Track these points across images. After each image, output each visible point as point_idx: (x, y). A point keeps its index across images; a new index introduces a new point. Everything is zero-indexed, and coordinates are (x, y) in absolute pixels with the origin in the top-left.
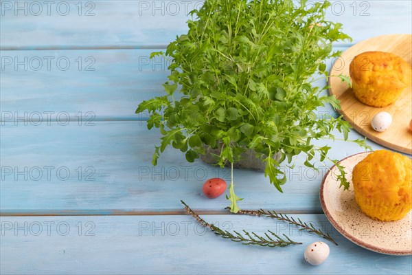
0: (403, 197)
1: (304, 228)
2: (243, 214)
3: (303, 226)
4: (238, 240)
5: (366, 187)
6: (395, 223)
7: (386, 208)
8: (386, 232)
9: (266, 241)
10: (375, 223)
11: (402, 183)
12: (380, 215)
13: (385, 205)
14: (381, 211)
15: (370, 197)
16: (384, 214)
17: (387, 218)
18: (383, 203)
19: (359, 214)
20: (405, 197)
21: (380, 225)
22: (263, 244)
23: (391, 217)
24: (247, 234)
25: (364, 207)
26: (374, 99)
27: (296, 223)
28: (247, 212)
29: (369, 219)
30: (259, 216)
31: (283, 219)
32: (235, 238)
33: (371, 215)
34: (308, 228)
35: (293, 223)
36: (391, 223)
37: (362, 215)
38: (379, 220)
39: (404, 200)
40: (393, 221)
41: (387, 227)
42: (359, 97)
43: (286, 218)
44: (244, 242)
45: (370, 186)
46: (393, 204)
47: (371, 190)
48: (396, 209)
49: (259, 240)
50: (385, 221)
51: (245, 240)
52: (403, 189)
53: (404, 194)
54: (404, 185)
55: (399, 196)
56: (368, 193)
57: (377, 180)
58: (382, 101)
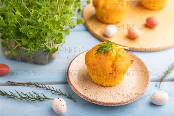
0: (114, 68)
1: (56, 92)
2: (18, 85)
3: (55, 91)
4: (12, 97)
5: (91, 63)
6: (113, 88)
7: (104, 76)
8: (107, 93)
9: (29, 97)
10: (100, 88)
11: (113, 60)
12: (102, 82)
13: (103, 74)
14: (102, 79)
15: (94, 69)
16: (104, 81)
17: (107, 84)
18: (102, 73)
19: (91, 83)
20: (115, 68)
21: (104, 89)
22: (28, 99)
23: (109, 83)
24: (17, 93)
25: (93, 77)
26: (107, 18)
27: (50, 90)
28: (21, 83)
29: (96, 86)
30: (28, 86)
31: (43, 87)
32: (10, 96)
33: (97, 82)
34: (58, 92)
35: (49, 89)
36: (111, 88)
37: (93, 83)
38: (102, 86)
39: (115, 70)
40: (111, 86)
41: (107, 90)
42: (99, 18)
43: (44, 87)
44: (15, 98)
45: (94, 63)
46: (108, 73)
47: (94, 65)
48: (111, 77)
49: (25, 96)
50: (106, 86)
51: (16, 97)
52: (114, 64)
53: (115, 66)
54: (115, 61)
55: (112, 68)
56: (93, 67)
57: (98, 58)
58: (112, 19)
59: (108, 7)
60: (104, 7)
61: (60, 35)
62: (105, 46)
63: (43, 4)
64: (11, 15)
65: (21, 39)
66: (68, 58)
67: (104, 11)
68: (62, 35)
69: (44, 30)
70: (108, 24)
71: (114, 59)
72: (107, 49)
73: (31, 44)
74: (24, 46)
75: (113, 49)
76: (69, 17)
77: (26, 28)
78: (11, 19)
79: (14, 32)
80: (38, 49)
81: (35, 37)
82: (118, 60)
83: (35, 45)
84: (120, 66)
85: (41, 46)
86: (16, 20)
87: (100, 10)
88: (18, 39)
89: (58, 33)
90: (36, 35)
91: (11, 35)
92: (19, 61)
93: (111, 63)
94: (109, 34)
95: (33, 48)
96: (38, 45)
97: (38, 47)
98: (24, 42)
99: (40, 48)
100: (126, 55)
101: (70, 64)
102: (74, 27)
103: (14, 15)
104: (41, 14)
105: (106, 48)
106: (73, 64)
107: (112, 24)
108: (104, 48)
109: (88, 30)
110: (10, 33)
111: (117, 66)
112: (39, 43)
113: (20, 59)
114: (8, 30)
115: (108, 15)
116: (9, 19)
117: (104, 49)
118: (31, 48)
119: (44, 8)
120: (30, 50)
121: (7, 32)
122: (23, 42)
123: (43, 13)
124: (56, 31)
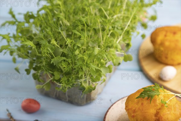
0: (157, 118)
5: (131, 109)
11: (158, 108)
15: (133, 116)
20: (159, 118)
26: (166, 58)
45: (134, 108)
47: (134, 111)
52: (159, 112)
53: (159, 116)
54: (160, 109)
55: (155, 117)
56: (132, 113)
57: (140, 104)
58: (172, 60)
59: (167, 44)
60: (162, 44)
61: (98, 71)
62: (150, 90)
63: (84, 35)
64: (45, 43)
65: (53, 72)
66: (110, 100)
67: (162, 49)
68: (101, 72)
69: (79, 63)
70: (166, 64)
71: (159, 106)
72: (152, 94)
73: (64, 79)
74: (56, 81)
75: (159, 94)
76: (113, 51)
77: (59, 59)
78: (44, 49)
79: (46, 63)
80: (71, 86)
81: (68, 71)
82: (164, 109)
83: (68, 80)
84: (166, 116)
85: (75, 82)
86: (50, 50)
87: (157, 47)
88: (50, 72)
89: (96, 69)
90: (70, 69)
91: (43, 66)
92: (53, 98)
93: (155, 111)
94: (165, 77)
95: (66, 83)
96: (72, 81)
97: (72, 83)
98: (57, 76)
99: (73, 84)
100: (176, 104)
101: (109, 108)
102: (119, 64)
103: (48, 44)
104: (80, 45)
105: (150, 93)
106: (113, 109)
107: (172, 65)
108: (148, 92)
109: (142, 70)
110: (42, 64)
111: (161, 115)
112: (73, 79)
113: (54, 96)
114: (41, 61)
115: (167, 54)
116: (43, 49)
117: (148, 94)
118: (63, 84)
119: (84, 39)
120: (63, 86)
121: (39, 63)
122: (55, 76)
123: (82, 45)
124: (93, 66)
